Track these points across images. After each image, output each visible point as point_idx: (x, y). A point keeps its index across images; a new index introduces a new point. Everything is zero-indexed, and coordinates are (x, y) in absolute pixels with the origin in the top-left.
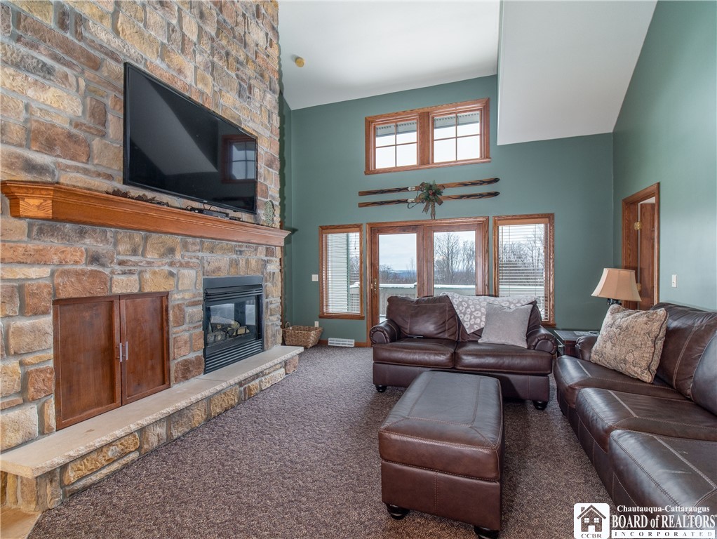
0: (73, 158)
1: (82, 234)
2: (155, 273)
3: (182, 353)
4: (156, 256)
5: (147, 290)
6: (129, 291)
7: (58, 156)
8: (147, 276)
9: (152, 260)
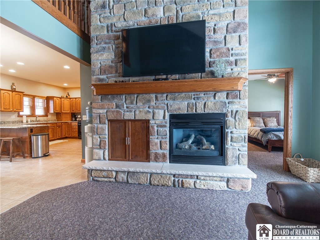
0: (111, 74)
1: (113, 99)
2: (140, 111)
3: (154, 149)
4: (141, 104)
5: (137, 118)
6: (129, 118)
7: (107, 74)
8: (137, 112)
9: (139, 106)
